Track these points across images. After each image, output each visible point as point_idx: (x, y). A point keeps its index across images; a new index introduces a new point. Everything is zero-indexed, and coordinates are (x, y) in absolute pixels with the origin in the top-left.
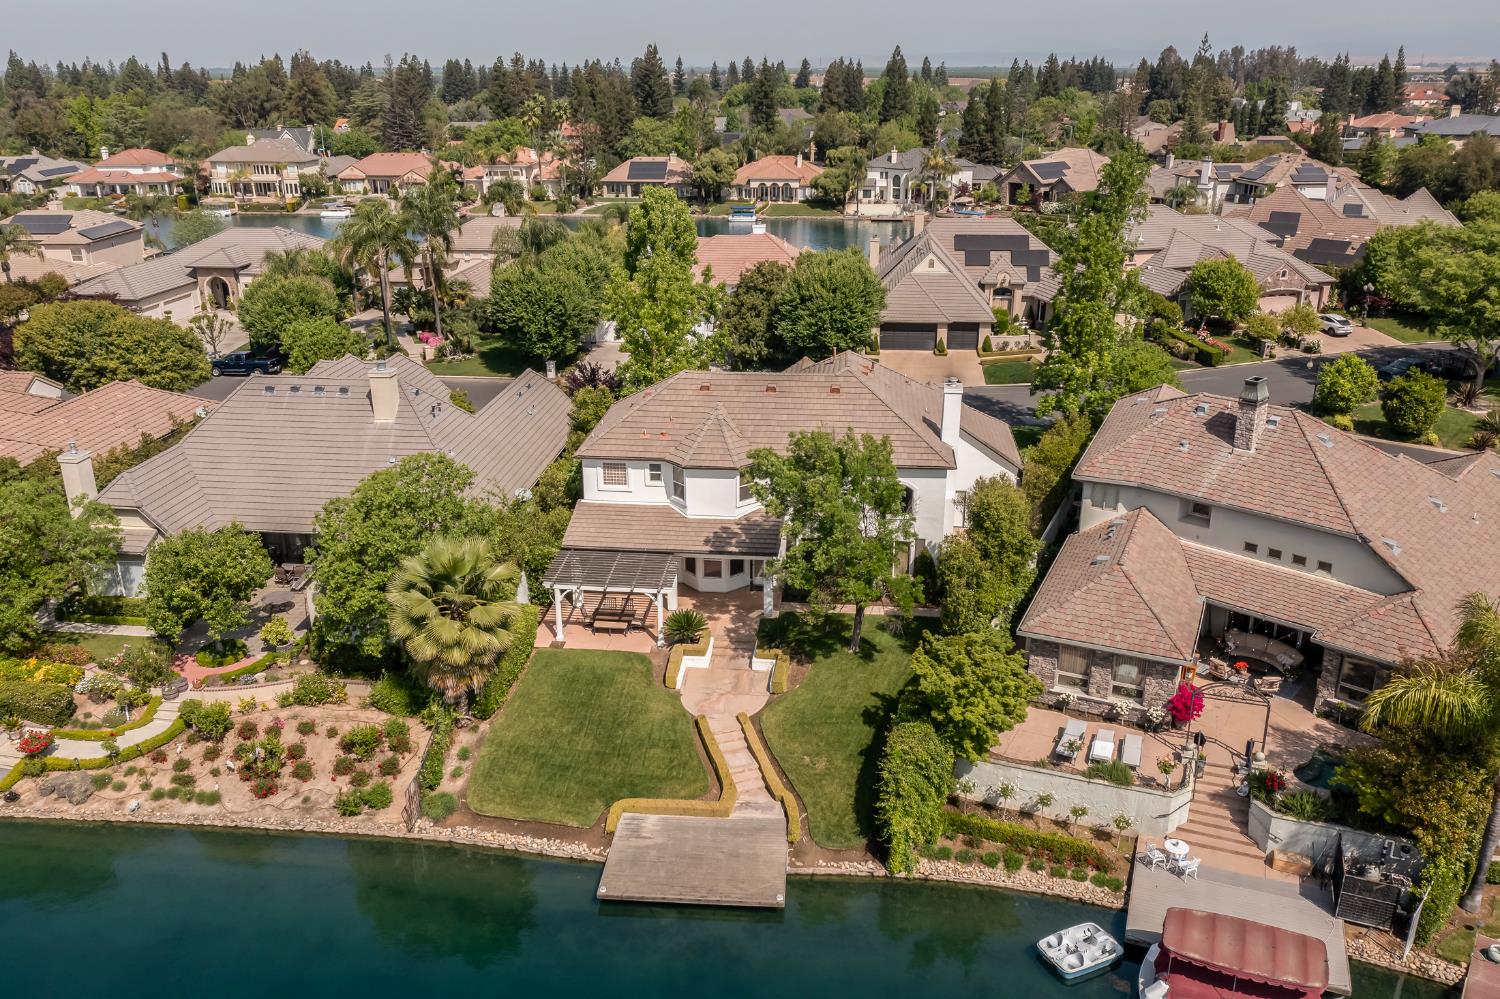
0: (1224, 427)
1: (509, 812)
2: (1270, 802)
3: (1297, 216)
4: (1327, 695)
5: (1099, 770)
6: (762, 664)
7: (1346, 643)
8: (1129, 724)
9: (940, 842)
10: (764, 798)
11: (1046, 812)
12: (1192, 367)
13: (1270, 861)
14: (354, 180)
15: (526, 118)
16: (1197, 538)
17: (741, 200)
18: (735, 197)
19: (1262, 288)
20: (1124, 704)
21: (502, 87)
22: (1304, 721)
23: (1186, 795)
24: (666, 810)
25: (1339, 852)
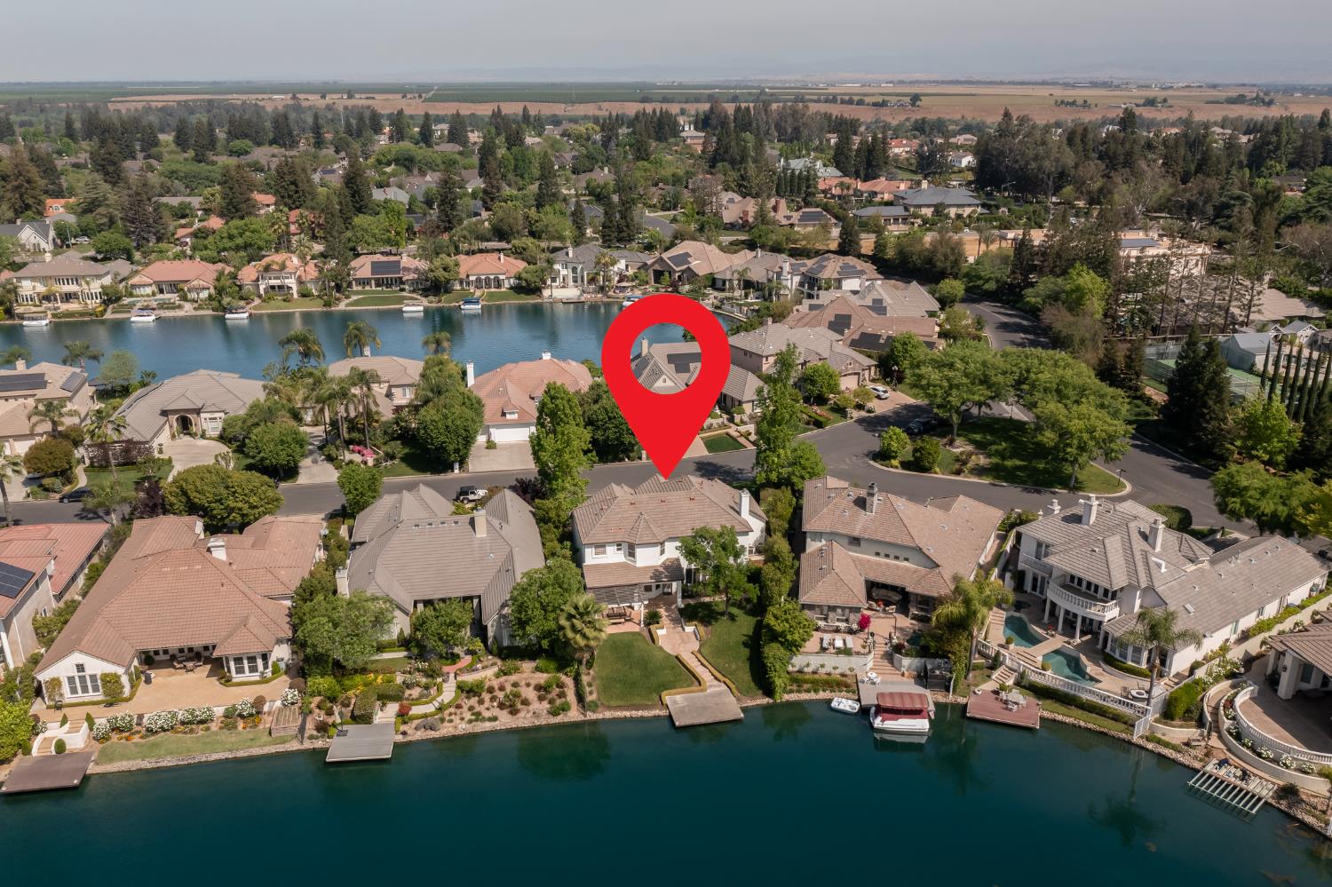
0: (861, 503)
1: (622, 703)
2: (900, 653)
3: (850, 316)
4: (913, 611)
5: (839, 652)
6: (689, 629)
7: (919, 591)
8: (845, 632)
9: (789, 688)
10: (716, 682)
11: (822, 671)
12: (812, 430)
13: (903, 675)
14: (144, 286)
15: (276, 227)
16: (856, 552)
17: (463, 289)
18: (458, 287)
19: (840, 373)
20: (843, 625)
21: (231, 189)
22: (906, 622)
23: (872, 656)
24: (683, 693)
25: (926, 667)
